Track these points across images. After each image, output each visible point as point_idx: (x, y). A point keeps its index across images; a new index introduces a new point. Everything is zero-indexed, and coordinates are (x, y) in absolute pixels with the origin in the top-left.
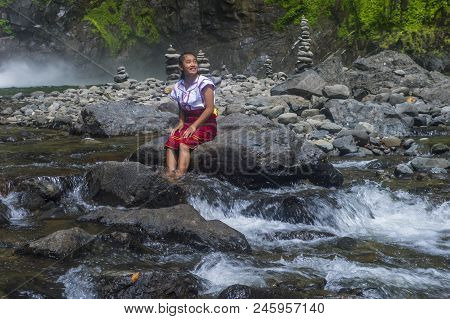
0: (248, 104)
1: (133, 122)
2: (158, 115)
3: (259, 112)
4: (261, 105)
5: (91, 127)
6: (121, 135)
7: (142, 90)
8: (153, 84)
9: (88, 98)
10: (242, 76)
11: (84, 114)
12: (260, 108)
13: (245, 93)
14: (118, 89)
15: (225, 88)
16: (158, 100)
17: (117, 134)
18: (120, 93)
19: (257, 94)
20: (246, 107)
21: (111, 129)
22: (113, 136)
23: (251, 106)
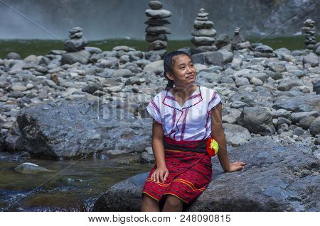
0: (277, 107)
1: (97, 136)
2: (136, 124)
3: (295, 122)
4: (297, 110)
5: (33, 142)
6: (78, 157)
7: (109, 66)
8: (125, 57)
9: (25, 80)
10: (267, 48)
11: (22, 121)
12: (296, 115)
13: (271, 84)
14: (71, 62)
15: (240, 72)
16: (135, 91)
17: (73, 153)
18: (74, 71)
19: (290, 87)
20: (274, 112)
21: (63, 147)
22: (67, 158)
23: (282, 111)
